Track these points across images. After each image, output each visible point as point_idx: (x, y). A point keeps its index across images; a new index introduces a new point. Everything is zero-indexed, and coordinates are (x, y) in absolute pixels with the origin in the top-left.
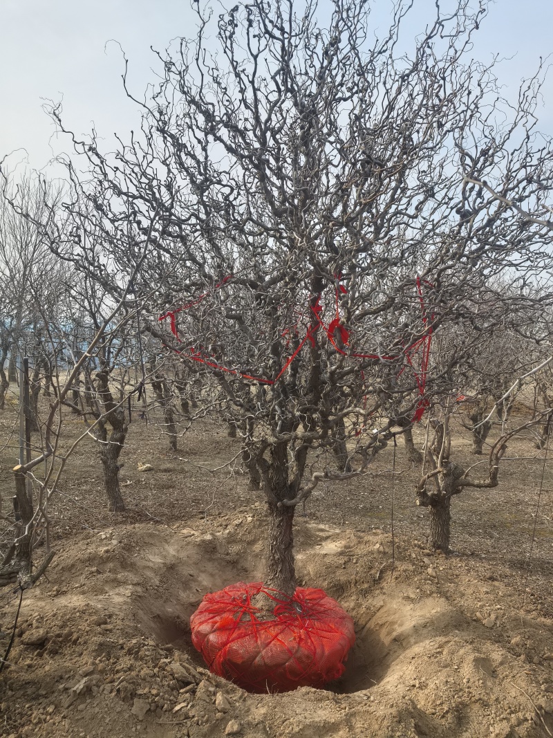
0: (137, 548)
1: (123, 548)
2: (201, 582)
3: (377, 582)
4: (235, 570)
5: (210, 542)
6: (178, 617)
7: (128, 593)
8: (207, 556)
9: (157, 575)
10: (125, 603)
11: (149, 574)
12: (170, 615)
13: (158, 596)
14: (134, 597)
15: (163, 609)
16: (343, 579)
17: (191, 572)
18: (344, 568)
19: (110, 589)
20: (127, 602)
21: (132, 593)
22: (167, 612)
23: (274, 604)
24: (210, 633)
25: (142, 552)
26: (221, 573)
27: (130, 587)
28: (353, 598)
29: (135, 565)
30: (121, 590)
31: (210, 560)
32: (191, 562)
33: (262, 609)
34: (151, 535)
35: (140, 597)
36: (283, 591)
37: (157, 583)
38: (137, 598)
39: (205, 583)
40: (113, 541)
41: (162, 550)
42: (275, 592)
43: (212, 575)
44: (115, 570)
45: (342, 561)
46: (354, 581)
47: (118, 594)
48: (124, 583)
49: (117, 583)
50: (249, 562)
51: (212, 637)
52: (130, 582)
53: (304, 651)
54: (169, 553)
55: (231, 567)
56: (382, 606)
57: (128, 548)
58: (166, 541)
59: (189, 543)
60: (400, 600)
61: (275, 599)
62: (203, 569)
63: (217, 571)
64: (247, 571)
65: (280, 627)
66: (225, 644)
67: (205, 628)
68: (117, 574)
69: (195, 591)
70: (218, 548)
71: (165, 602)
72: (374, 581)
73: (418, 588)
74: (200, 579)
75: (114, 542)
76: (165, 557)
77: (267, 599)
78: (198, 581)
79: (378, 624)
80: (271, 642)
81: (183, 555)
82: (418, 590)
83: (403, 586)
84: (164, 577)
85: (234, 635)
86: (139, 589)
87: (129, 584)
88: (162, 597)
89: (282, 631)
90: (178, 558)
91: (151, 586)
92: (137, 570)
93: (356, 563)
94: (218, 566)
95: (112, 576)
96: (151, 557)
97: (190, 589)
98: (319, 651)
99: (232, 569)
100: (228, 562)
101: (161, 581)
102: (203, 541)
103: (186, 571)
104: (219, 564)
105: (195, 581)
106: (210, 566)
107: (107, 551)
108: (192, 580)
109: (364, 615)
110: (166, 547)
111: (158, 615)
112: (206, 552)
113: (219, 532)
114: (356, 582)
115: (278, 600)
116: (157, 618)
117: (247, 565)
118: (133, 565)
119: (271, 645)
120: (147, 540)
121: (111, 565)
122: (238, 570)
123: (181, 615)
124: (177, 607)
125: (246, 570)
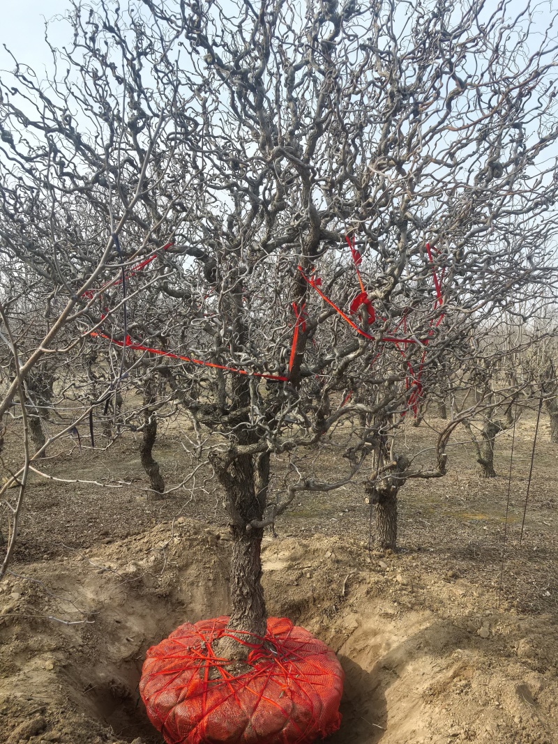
0: (46, 599)
1: (29, 602)
2: (131, 629)
3: (342, 599)
4: (169, 606)
5: (135, 574)
6: (113, 682)
7: (49, 664)
8: (133, 594)
9: (77, 630)
10: (51, 681)
11: (69, 631)
12: (103, 681)
13: (85, 660)
14: (58, 669)
15: (93, 675)
16: (297, 598)
17: (118, 618)
18: (297, 585)
19: (22, 664)
20: (53, 679)
21: (54, 664)
22: (99, 678)
23: (246, 650)
24: (175, 705)
25: (52, 602)
26: (153, 612)
27: (48, 655)
28: (314, 620)
29: (49, 622)
30: (37, 662)
31: (139, 597)
32: (115, 604)
33: (232, 659)
34: (60, 578)
35: (64, 667)
36: (255, 633)
37: (80, 641)
38: (63, 670)
39: (136, 629)
40: (12, 594)
41: (76, 595)
42: (246, 635)
43: (143, 617)
44: (24, 635)
45: (293, 577)
46: (312, 599)
47: (36, 669)
48: (40, 650)
49: (30, 653)
50: (185, 592)
51: (180, 711)
52: (46, 648)
53: (301, 708)
54: (85, 598)
55: (163, 602)
56: (356, 628)
57: (34, 601)
58: (79, 582)
59: (109, 580)
60: (377, 617)
61: (246, 643)
62: (131, 610)
63: (148, 611)
64: (183, 605)
65: (262, 680)
66: (201, 717)
67: (167, 698)
68: (26, 640)
69: (125, 641)
70: (145, 580)
71: (94, 665)
72: (339, 597)
73: (395, 602)
74: (128, 624)
75: (15, 595)
76: (82, 603)
77: (235, 645)
78: (127, 628)
79: (355, 649)
80: (257, 704)
81: (104, 597)
82: (396, 604)
83: (378, 601)
84: (87, 631)
85: (209, 703)
86: (61, 655)
87: (47, 651)
88: (89, 660)
89: (266, 686)
90: (99, 602)
91: (74, 647)
92: (51, 629)
93: (310, 578)
94: (148, 604)
95: (22, 645)
96: (65, 607)
97: (119, 640)
98: (316, 704)
99: (165, 605)
100: (160, 597)
101: (84, 638)
102: (126, 575)
103: (111, 617)
104: (150, 601)
105: (124, 628)
106: (138, 606)
107: (10, 611)
108: (120, 628)
109: (334, 640)
110: (81, 589)
111: (90, 686)
112: (132, 588)
113: (142, 559)
114: (315, 600)
115: (250, 644)
116: (90, 690)
117: (182, 597)
118: (45, 623)
119: (259, 708)
120: (56, 585)
121: (16, 629)
122: (172, 604)
123: (116, 677)
124: (109, 668)
125: (181, 603)
